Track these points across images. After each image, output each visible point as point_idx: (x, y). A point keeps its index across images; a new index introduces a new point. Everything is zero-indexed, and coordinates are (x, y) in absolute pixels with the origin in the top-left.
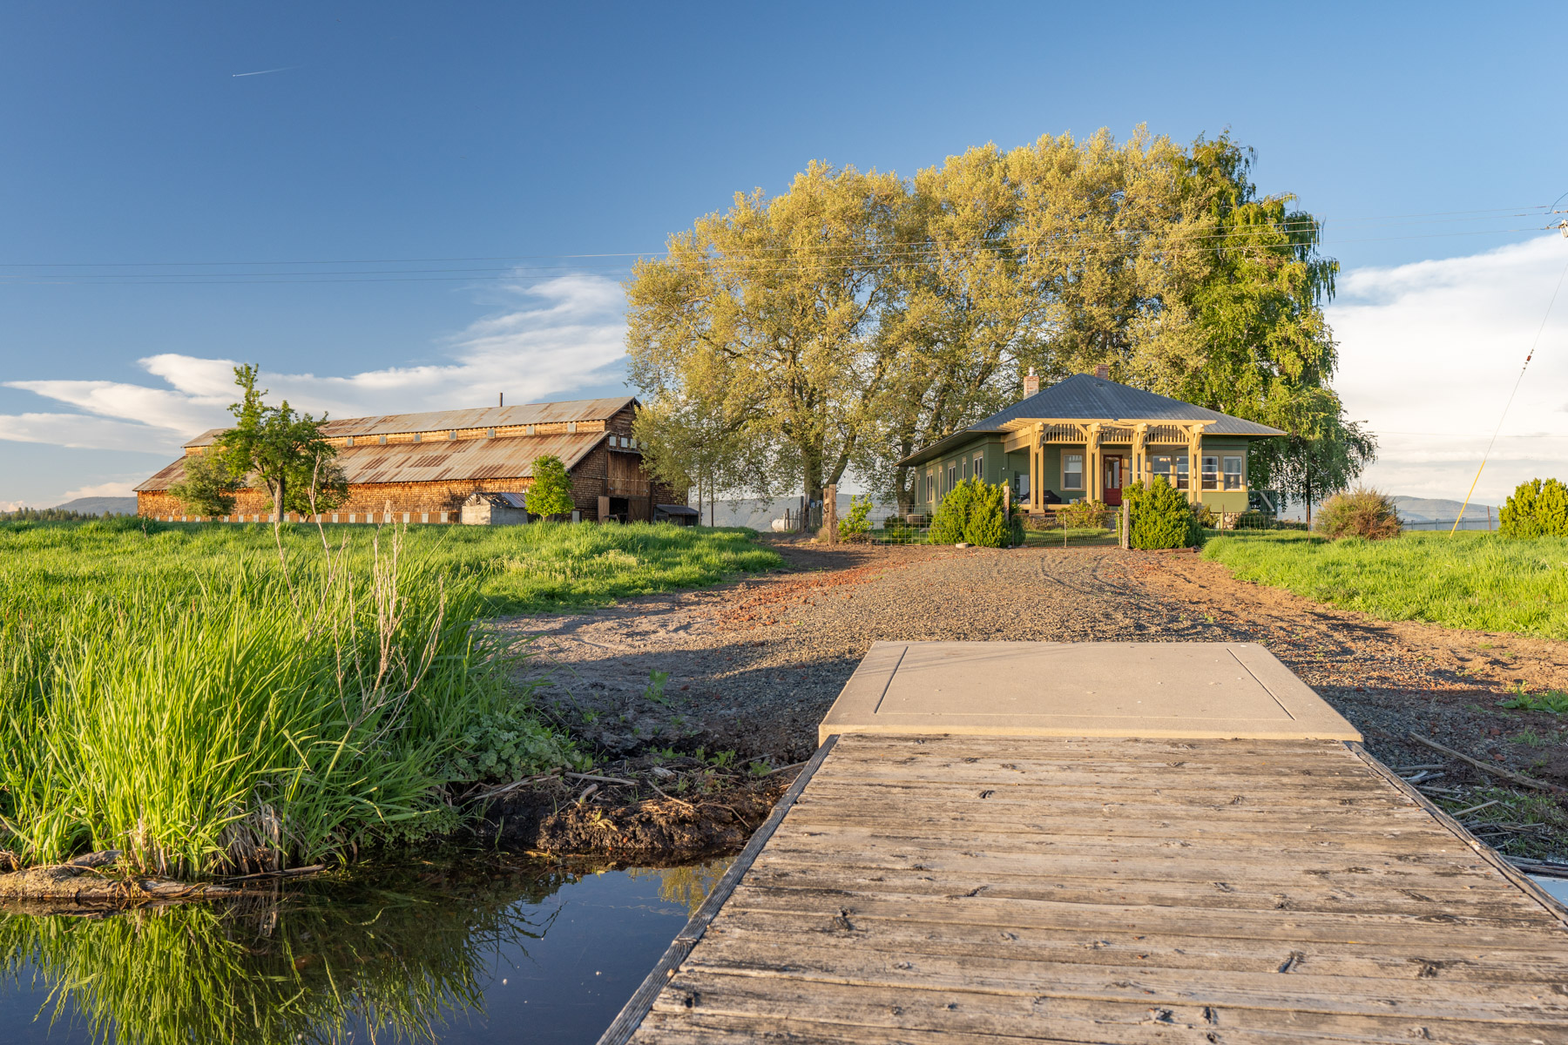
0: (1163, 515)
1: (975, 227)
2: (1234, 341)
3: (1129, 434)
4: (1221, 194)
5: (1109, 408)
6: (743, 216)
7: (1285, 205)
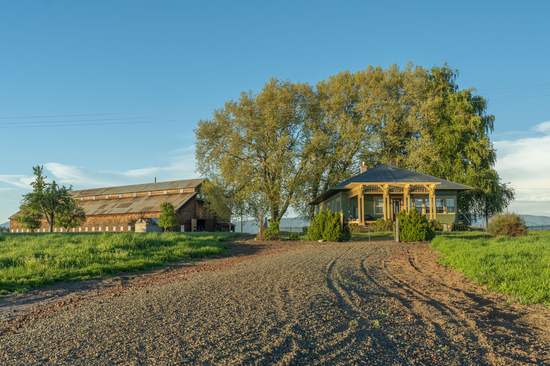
0: (415, 226)
1: (340, 104)
2: (451, 150)
3: (402, 189)
4: (444, 89)
7: (471, 93)
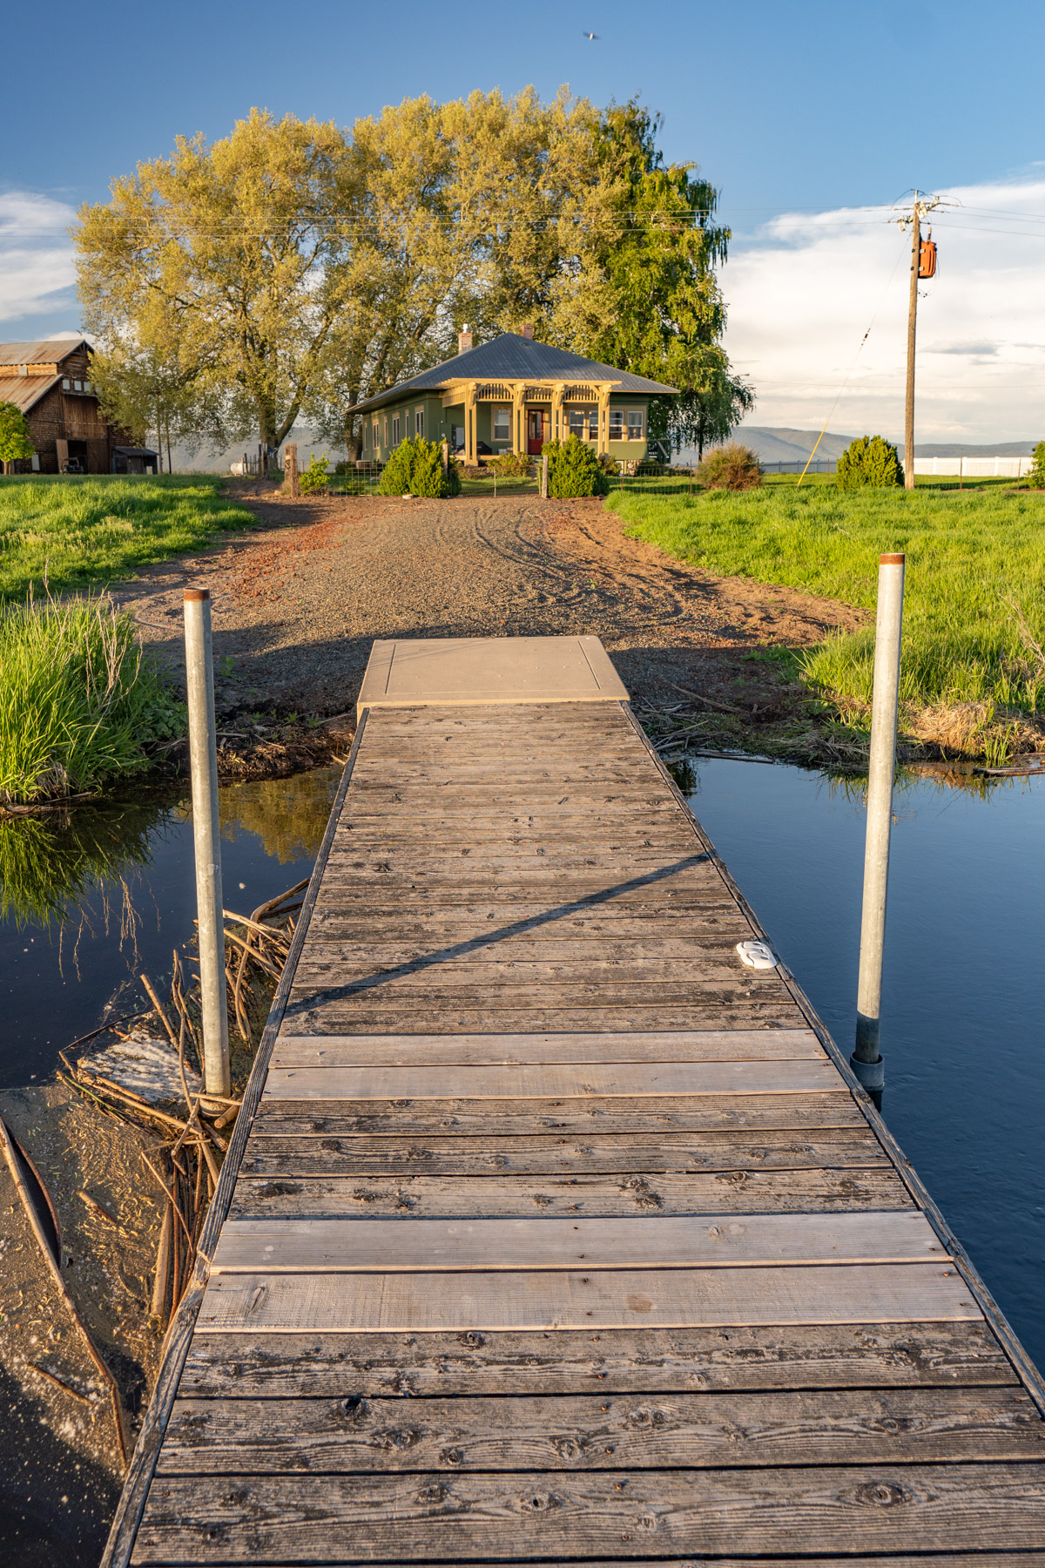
0: (575, 469)
1: (413, 183)
2: (641, 302)
3: (548, 393)
4: (633, 160)
5: (534, 367)
6: (186, 163)
7: (689, 174)
